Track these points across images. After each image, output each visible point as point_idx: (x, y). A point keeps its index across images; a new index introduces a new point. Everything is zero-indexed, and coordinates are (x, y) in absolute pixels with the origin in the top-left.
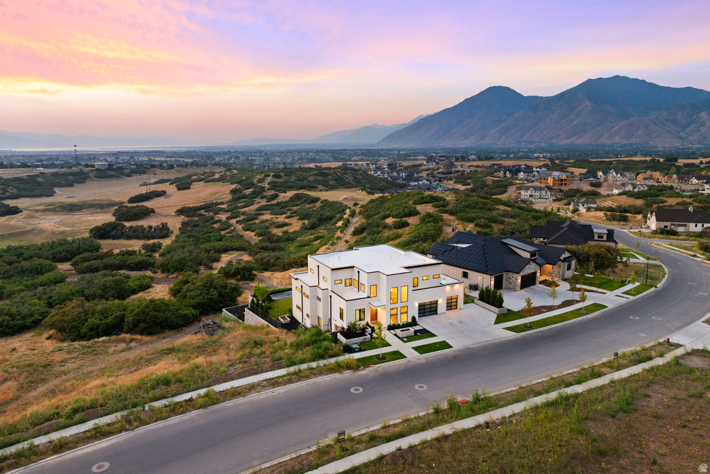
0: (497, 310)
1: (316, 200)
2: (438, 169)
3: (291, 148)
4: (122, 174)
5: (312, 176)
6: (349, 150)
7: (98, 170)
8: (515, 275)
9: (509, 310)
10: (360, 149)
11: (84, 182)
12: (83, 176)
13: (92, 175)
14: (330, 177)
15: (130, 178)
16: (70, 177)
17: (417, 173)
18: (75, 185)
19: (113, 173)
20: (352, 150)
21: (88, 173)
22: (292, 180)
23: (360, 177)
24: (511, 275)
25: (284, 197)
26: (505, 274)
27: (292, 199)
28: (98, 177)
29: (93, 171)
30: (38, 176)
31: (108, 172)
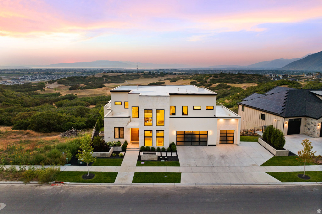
0: (274, 151)
1: (229, 87)
2: (312, 78)
3: (236, 69)
4: (154, 76)
5: (234, 77)
6: (266, 71)
7: (145, 74)
8: (314, 121)
9: (290, 153)
10: (271, 70)
11: (138, 79)
12: (138, 77)
13: (142, 76)
14: (245, 79)
15: (157, 78)
16: (133, 77)
17: (299, 80)
18: (134, 79)
19: (150, 76)
20: (268, 71)
21: (141, 75)
22: (223, 79)
23: (263, 79)
24: (309, 120)
25: (214, 86)
26: (303, 119)
27: (217, 86)
28: (144, 77)
29: (142, 74)
30: (121, 75)
31: (149, 75)
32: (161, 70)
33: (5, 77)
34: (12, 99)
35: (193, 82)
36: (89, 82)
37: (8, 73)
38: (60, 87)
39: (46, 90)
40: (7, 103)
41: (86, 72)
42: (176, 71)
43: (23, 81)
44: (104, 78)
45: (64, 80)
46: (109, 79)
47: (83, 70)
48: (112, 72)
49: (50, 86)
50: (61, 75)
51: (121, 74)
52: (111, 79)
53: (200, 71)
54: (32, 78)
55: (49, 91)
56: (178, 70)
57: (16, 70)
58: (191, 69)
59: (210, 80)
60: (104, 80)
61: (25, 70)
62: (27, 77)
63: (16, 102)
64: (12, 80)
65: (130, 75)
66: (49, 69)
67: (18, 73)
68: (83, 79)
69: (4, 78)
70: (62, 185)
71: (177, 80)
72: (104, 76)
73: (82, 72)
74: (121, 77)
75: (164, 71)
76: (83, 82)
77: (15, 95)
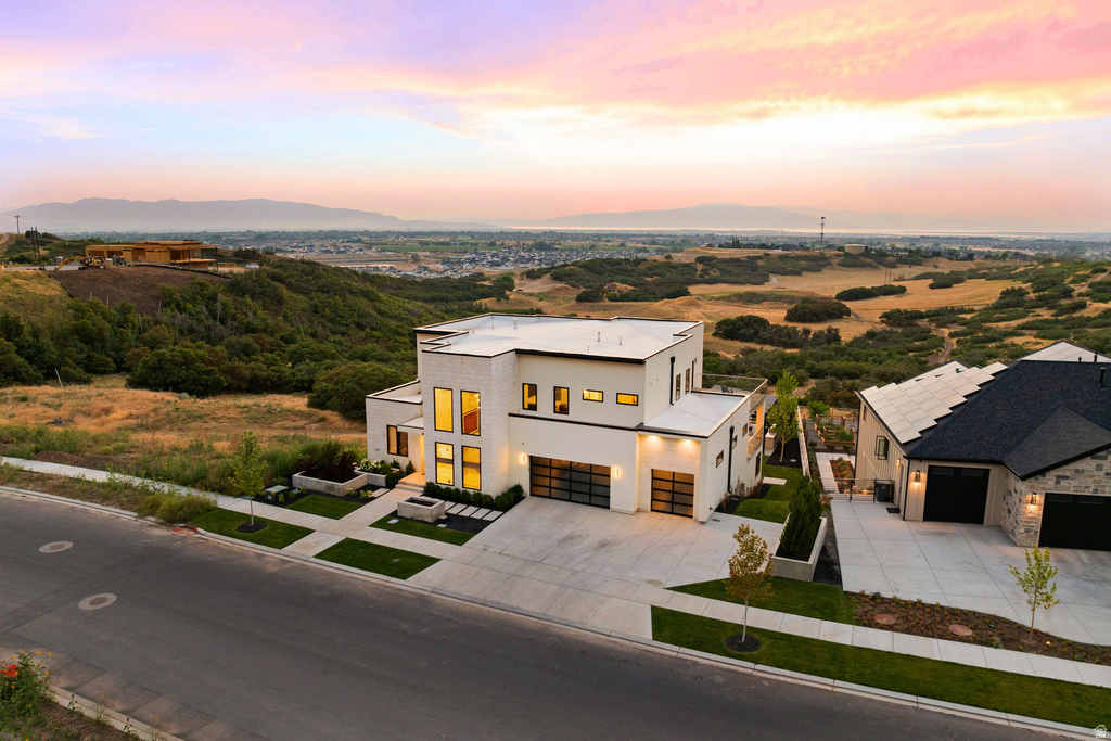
4: (881, 264)
11: (820, 270)
12: (821, 263)
13: (835, 261)
15: (893, 270)
19: (868, 261)
21: (831, 258)
26: (996, 474)
29: (839, 256)
30: (760, 258)
31: (862, 258)
32: (928, 237)
33: (428, 253)
34: (393, 324)
35: (1013, 290)
36: (647, 279)
37: (438, 244)
38: (557, 289)
39: (511, 297)
40: (376, 333)
41: (657, 244)
42: (989, 245)
43: (470, 267)
44: (700, 267)
45: (570, 270)
46: (715, 269)
47: (649, 235)
48: (736, 244)
49: (530, 288)
50: (578, 253)
51: (761, 252)
52: (722, 270)
53: (1094, 245)
54: (495, 259)
55: (521, 302)
56: (997, 239)
57: (463, 233)
58: (1056, 238)
59: (1090, 286)
60: (698, 273)
61: (484, 233)
62: (482, 257)
63: (401, 330)
64: (443, 263)
65: (792, 258)
66: (551, 232)
67: (463, 244)
68: (630, 268)
69: (426, 256)
70: (191, 532)
71: (961, 281)
72: (700, 260)
73: (643, 243)
74: (760, 263)
75: (937, 245)
76: (628, 278)
77: (406, 310)
